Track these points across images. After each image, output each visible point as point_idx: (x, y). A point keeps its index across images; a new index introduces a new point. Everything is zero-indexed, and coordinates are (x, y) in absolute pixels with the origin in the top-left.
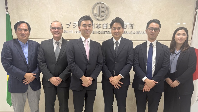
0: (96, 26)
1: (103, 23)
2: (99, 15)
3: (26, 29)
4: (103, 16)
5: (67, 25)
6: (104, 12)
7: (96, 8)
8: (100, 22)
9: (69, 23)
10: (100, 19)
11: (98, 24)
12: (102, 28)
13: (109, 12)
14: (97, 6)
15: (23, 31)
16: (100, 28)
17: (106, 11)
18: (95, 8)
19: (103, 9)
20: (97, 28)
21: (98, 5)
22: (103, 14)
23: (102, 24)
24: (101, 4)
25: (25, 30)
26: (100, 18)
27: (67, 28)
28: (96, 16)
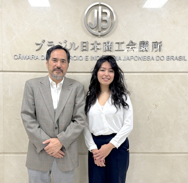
0: (91, 47)
2: (97, 27)
6: (106, 21)
10: (99, 34)
17: (110, 20)
20: (93, 51)
22: (104, 25)
26: (99, 32)
27: (37, 50)
28: (91, 29)
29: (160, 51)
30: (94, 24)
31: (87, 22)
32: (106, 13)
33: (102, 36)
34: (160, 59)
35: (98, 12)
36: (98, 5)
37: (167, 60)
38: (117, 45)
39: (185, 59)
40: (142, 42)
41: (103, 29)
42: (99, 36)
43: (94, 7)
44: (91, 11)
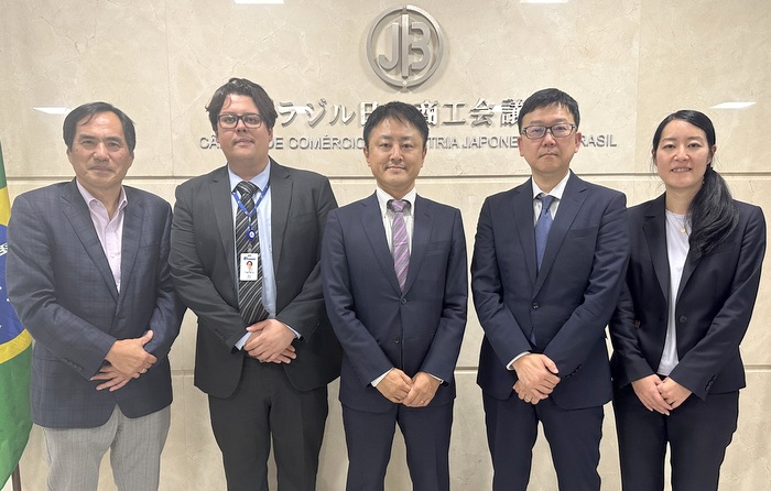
1: (417, 103)
3: (113, 139)
7: (383, 33)
8: (404, 95)
15: (101, 145)
17: (430, 47)
18: (379, 33)
19: (416, 40)
21: (394, 22)
22: (416, 59)
25: (111, 143)
28: (384, 72)
30: (392, 59)
31: (374, 55)
32: (420, 32)
33: (411, 88)
35: (400, 29)
36: (400, 12)
38: (449, 109)
39: (614, 143)
40: (509, 101)
41: (413, 70)
42: (404, 89)
43: (392, 16)
44: (383, 26)
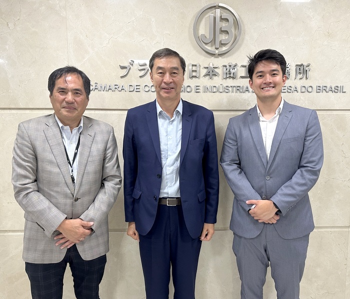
0: (204, 72)
1: (225, 64)
2: (213, 41)
4: (225, 45)
5: (123, 68)
6: (227, 32)
7: (204, 20)
8: (216, 59)
9: (126, 64)
10: (217, 52)
11: (211, 66)
12: (221, 77)
13: (242, 32)
14: (207, 16)
16: (215, 78)
17: (233, 30)
18: (201, 21)
19: (224, 25)
20: (208, 77)
21: (211, 14)
22: (223, 37)
23: (220, 65)
24: (218, 11)
26: (217, 49)
27: (122, 77)
28: (204, 45)
29: (307, 78)
30: (209, 37)
31: (198, 34)
32: (227, 20)
33: (221, 55)
34: (306, 90)
35: (215, 18)
36: (214, 7)
37: (317, 92)
38: (243, 69)
39: (344, 91)
41: (222, 44)
43: (209, 10)
44: (204, 16)
